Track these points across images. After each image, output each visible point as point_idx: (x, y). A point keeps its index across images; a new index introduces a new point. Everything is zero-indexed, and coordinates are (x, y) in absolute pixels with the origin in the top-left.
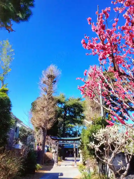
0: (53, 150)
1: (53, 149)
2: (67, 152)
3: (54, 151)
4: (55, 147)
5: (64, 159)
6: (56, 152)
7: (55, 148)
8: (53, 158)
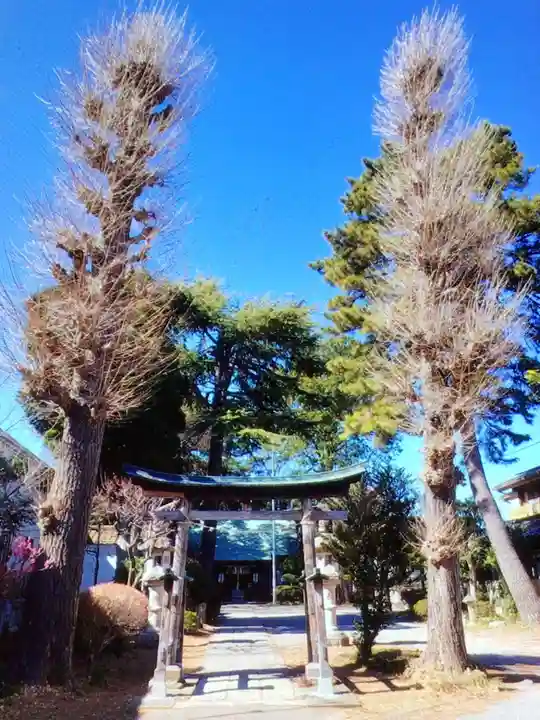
0: (151, 571)
1: (150, 563)
2: (221, 579)
3: (160, 572)
4: (163, 550)
5: (215, 619)
6: (168, 581)
7: (167, 554)
8: (152, 619)
